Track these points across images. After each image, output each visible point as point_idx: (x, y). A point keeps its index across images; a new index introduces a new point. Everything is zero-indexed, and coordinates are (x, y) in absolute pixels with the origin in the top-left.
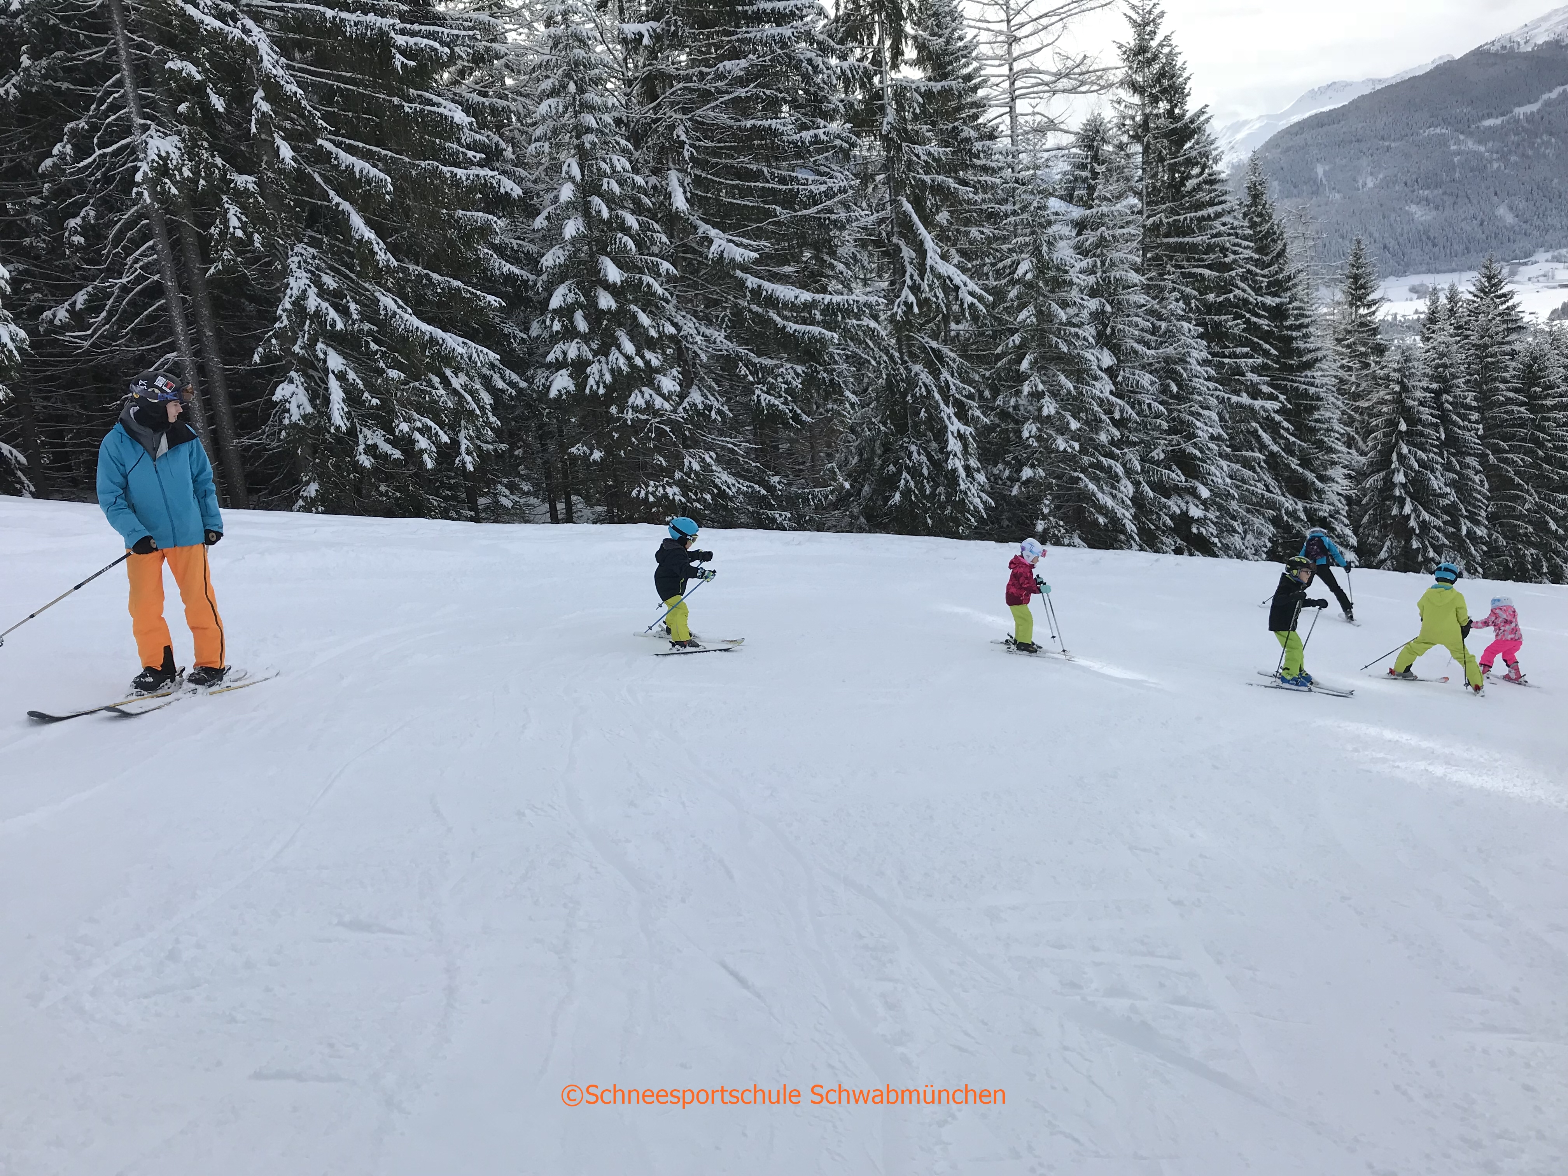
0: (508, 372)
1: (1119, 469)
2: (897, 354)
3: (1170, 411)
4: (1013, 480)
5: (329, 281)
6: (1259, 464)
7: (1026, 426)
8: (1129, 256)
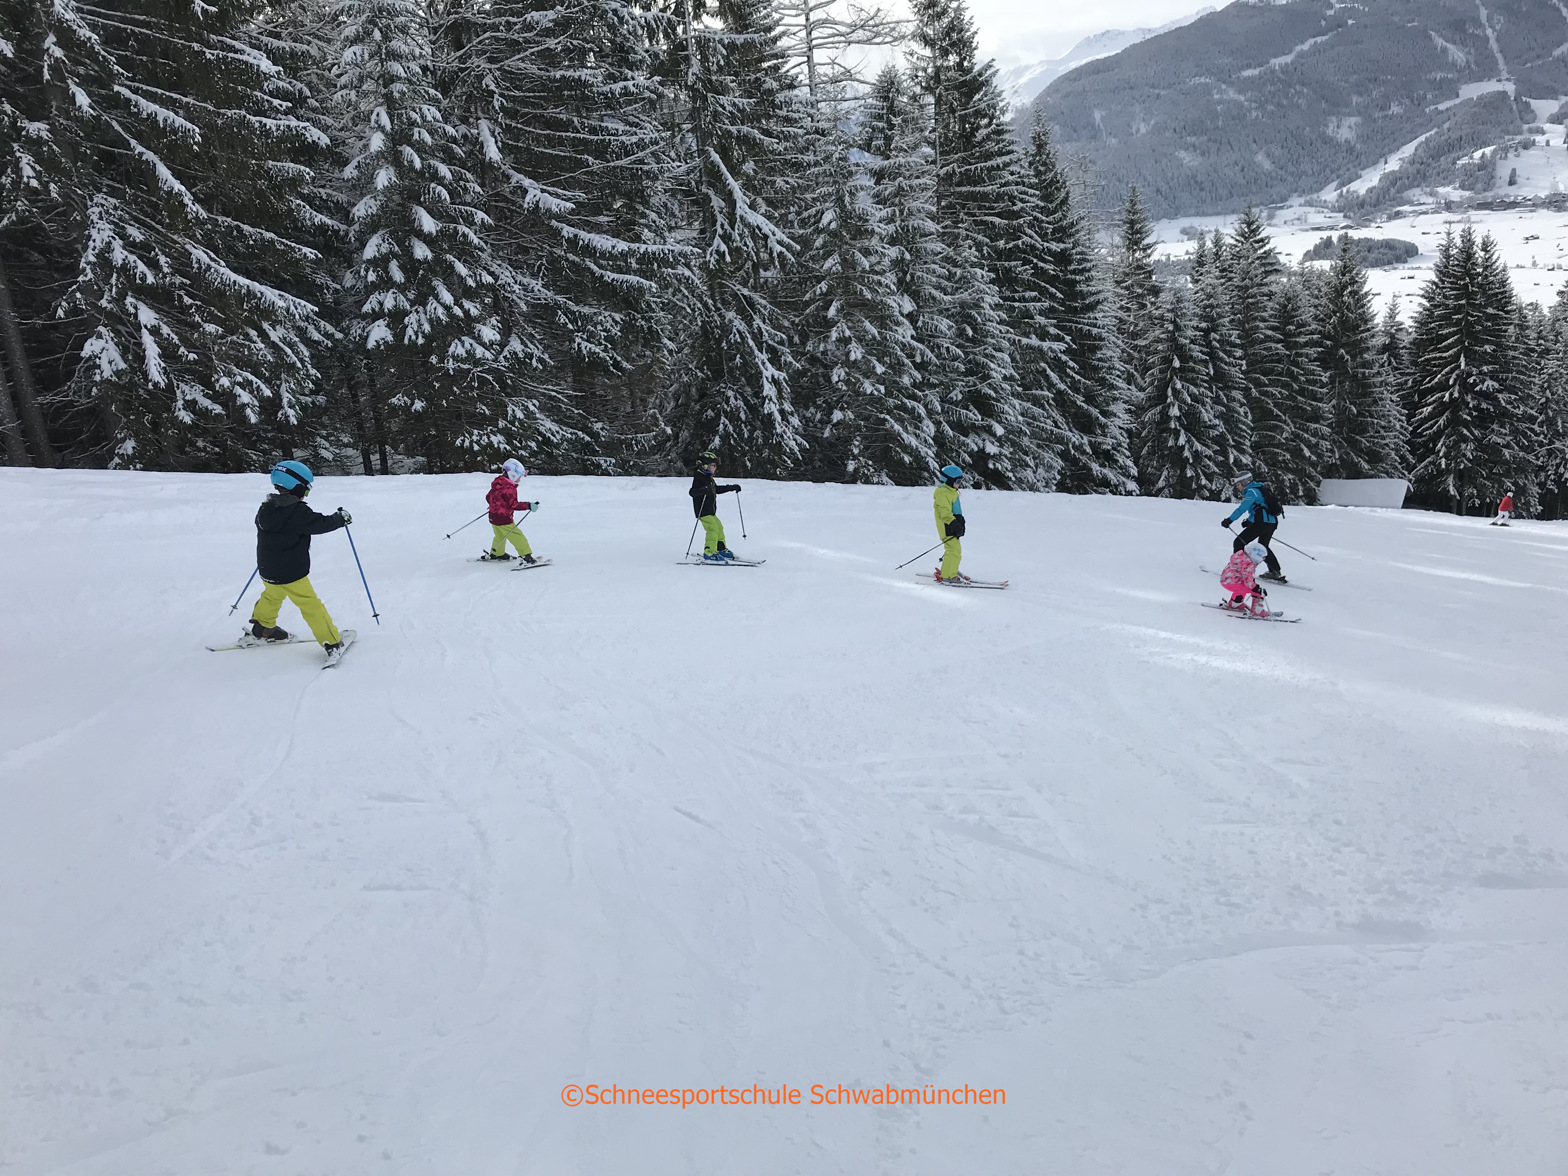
0: (322, 323)
1: (922, 411)
2: (710, 302)
3: (966, 354)
4: (825, 422)
5: (135, 233)
6: (1048, 402)
7: (835, 371)
8: (926, 206)
